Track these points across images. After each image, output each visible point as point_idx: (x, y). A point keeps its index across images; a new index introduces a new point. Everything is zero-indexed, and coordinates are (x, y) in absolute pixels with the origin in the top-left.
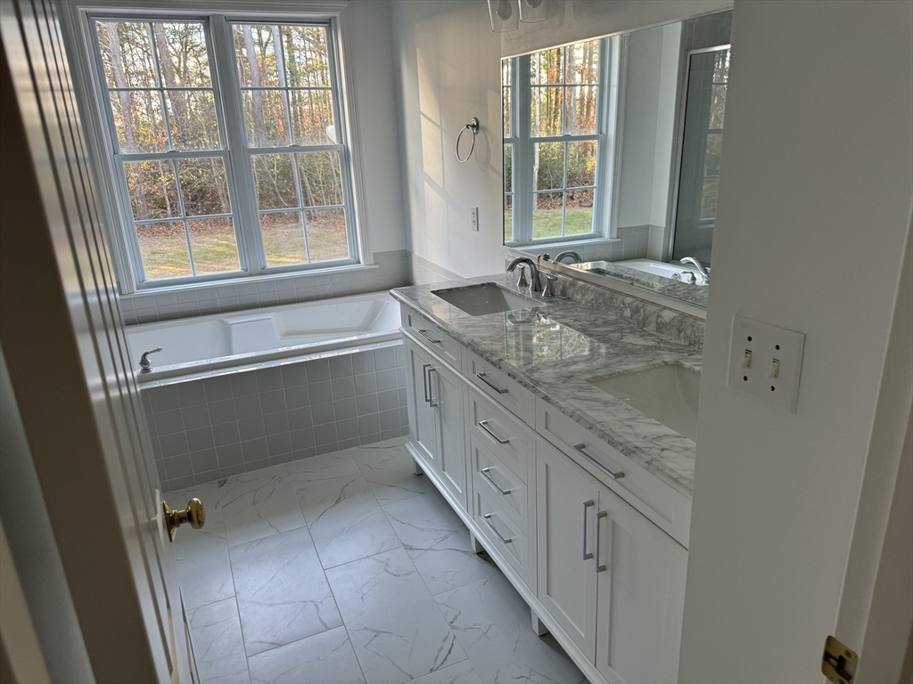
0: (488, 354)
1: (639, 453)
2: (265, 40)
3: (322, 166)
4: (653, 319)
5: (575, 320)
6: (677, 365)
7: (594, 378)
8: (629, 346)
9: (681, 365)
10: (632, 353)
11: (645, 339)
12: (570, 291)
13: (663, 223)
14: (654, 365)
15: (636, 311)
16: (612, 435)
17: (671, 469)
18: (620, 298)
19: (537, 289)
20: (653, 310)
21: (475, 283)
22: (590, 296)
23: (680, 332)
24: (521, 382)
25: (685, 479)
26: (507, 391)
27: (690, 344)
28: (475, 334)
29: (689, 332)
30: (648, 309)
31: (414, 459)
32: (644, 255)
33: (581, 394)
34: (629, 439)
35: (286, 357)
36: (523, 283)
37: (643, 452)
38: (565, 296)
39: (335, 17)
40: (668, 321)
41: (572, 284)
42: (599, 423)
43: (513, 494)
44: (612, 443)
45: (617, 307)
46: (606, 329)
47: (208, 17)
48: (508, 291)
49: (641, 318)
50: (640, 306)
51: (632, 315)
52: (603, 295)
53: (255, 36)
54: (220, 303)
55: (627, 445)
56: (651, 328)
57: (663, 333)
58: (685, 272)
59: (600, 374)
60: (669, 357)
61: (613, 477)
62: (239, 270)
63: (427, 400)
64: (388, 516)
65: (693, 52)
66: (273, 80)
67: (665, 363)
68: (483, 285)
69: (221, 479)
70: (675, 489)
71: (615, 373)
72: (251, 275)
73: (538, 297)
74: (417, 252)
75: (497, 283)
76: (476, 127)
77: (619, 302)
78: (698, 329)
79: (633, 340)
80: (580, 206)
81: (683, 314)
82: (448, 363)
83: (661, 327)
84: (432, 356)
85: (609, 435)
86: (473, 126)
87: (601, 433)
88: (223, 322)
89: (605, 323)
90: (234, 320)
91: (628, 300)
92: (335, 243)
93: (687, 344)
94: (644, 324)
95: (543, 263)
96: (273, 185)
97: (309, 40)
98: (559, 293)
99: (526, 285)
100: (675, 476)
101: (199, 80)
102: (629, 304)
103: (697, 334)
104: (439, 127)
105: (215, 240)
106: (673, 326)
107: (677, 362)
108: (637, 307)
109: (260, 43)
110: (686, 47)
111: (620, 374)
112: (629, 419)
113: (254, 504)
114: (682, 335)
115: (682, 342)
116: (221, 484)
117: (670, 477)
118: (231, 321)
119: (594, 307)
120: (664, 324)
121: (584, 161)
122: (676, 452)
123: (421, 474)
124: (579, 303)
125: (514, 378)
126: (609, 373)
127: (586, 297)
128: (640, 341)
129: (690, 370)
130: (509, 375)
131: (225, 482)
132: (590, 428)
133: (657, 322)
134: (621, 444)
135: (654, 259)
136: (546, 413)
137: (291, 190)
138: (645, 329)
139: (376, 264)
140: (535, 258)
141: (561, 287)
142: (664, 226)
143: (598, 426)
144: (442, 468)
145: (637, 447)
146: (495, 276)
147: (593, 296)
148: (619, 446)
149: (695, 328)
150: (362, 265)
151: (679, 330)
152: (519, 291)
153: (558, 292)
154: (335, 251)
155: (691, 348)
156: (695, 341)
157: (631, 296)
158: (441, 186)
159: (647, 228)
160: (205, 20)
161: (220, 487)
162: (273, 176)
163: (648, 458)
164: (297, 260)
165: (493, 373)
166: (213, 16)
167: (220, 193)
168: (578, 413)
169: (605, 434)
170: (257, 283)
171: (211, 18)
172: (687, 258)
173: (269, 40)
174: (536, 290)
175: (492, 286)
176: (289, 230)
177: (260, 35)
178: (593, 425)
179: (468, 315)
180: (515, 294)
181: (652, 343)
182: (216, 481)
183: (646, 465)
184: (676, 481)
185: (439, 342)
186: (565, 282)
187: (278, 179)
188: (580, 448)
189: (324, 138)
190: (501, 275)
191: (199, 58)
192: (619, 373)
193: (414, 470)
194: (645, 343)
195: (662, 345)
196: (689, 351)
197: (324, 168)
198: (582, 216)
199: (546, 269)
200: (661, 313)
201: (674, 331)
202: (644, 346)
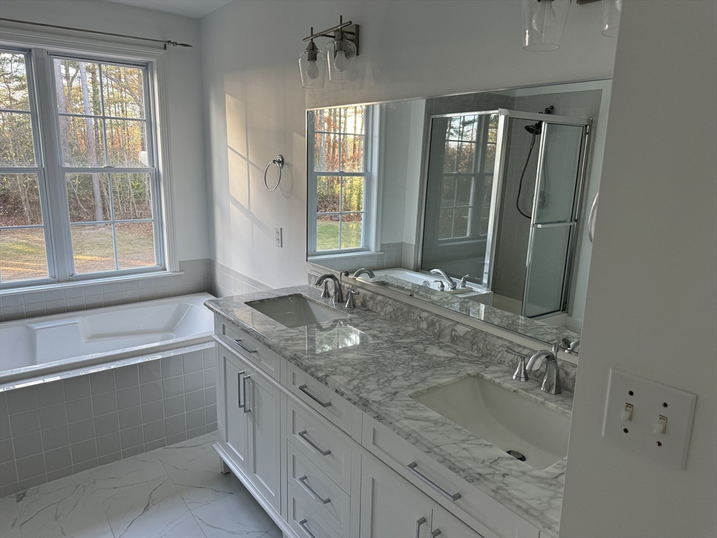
0: (313, 370)
1: (482, 480)
2: (71, 75)
3: (120, 179)
4: (447, 331)
5: (381, 332)
6: (479, 377)
7: (416, 393)
8: (435, 359)
9: (482, 377)
10: (440, 365)
11: (445, 351)
12: (370, 304)
13: (414, 243)
14: (461, 377)
15: (432, 324)
16: (452, 460)
17: (519, 499)
18: (417, 312)
19: (340, 300)
20: (447, 325)
21: (284, 294)
22: (389, 309)
23: (473, 345)
24: (350, 399)
25: (534, 509)
26: (330, 404)
27: (483, 356)
28: (296, 348)
29: (481, 345)
30: (443, 323)
31: (221, 458)
32: (400, 265)
33: (410, 413)
34: (471, 465)
35: (95, 365)
36: (327, 295)
37: (487, 480)
38: (365, 307)
39: (152, 62)
40: (461, 334)
41: (371, 298)
42: (437, 447)
43: (332, 501)
44: (453, 468)
45: (415, 320)
46: (410, 340)
47: (30, 50)
48: (314, 302)
49: (436, 331)
50: (435, 320)
51: (428, 328)
52: (401, 309)
53: (63, 71)
54: (24, 309)
55: (470, 471)
56: (446, 340)
57: (457, 345)
58: (436, 281)
59: (420, 389)
60: (472, 370)
61: (452, 499)
62: (47, 277)
63: (240, 406)
64: (199, 521)
65: (434, 116)
66: (78, 107)
67: (469, 375)
68: (291, 296)
69: (20, 492)
70: (526, 519)
71: (431, 388)
72: (59, 282)
73: (341, 308)
74: (219, 260)
75: (303, 294)
76: (282, 162)
77: (416, 316)
78: (489, 343)
79: (434, 351)
80: (331, 220)
81: (474, 329)
82: (266, 371)
83: (455, 339)
84: (247, 364)
85: (449, 461)
86: (279, 162)
87: (441, 458)
88: (28, 327)
89: (407, 334)
90: (38, 325)
91: (424, 315)
92: (129, 243)
93: (480, 355)
94: (439, 335)
95: (344, 278)
96: (74, 193)
97: (112, 79)
98: (360, 304)
99: (329, 296)
100: (524, 506)
101: (8, 102)
102: (425, 318)
103: (488, 348)
104: (247, 159)
105: (15, 239)
106: (466, 339)
107: (478, 374)
108: (432, 320)
109: (67, 77)
110: (429, 113)
111: (436, 388)
112: (463, 441)
113: (56, 518)
114: (475, 347)
115: (475, 354)
116: (20, 499)
117: (520, 507)
118: (36, 327)
119: (393, 319)
120: (458, 337)
121: (332, 187)
122: (516, 477)
123: (228, 473)
124: (379, 314)
125: (342, 394)
126: (427, 387)
127: (384, 310)
128: (441, 353)
129: (490, 381)
130: (336, 391)
131: (24, 495)
132: (428, 452)
133: (451, 335)
134: (464, 470)
135: (407, 268)
136: (374, 429)
137: (90, 197)
138: (440, 340)
139: (181, 271)
140: (337, 274)
141: (362, 300)
142: (414, 244)
143: (436, 449)
144: (254, 470)
145: (480, 474)
146: (299, 287)
147: (391, 309)
148: (461, 473)
149: (487, 342)
150: (168, 272)
151: (472, 342)
152: (322, 301)
153: (358, 302)
154: (128, 250)
155: (484, 360)
156: (487, 354)
157: (426, 311)
158: (247, 208)
159: (402, 244)
160: (28, 52)
161: (18, 501)
162: (75, 186)
163: (494, 487)
164: (93, 257)
165: (314, 386)
166: (35, 49)
167: (23, 198)
168: (414, 435)
169: (445, 459)
170: (66, 289)
171: (33, 51)
172: (435, 270)
173: (75, 75)
174: (339, 302)
175: (299, 296)
176: (87, 232)
177: (67, 70)
178: (431, 449)
179: (284, 327)
180: (321, 305)
181: (452, 355)
182: (14, 495)
183: (493, 494)
184: (527, 511)
185: (256, 351)
186: (365, 295)
187: (79, 188)
188: (413, 466)
189: (136, 161)
190: (305, 286)
191: (9, 85)
192: (434, 387)
193: (221, 469)
194: (447, 355)
195: (460, 357)
196: (484, 363)
197: (122, 181)
198: (333, 227)
199: (347, 282)
200: (454, 327)
201: (468, 343)
202: (447, 357)
